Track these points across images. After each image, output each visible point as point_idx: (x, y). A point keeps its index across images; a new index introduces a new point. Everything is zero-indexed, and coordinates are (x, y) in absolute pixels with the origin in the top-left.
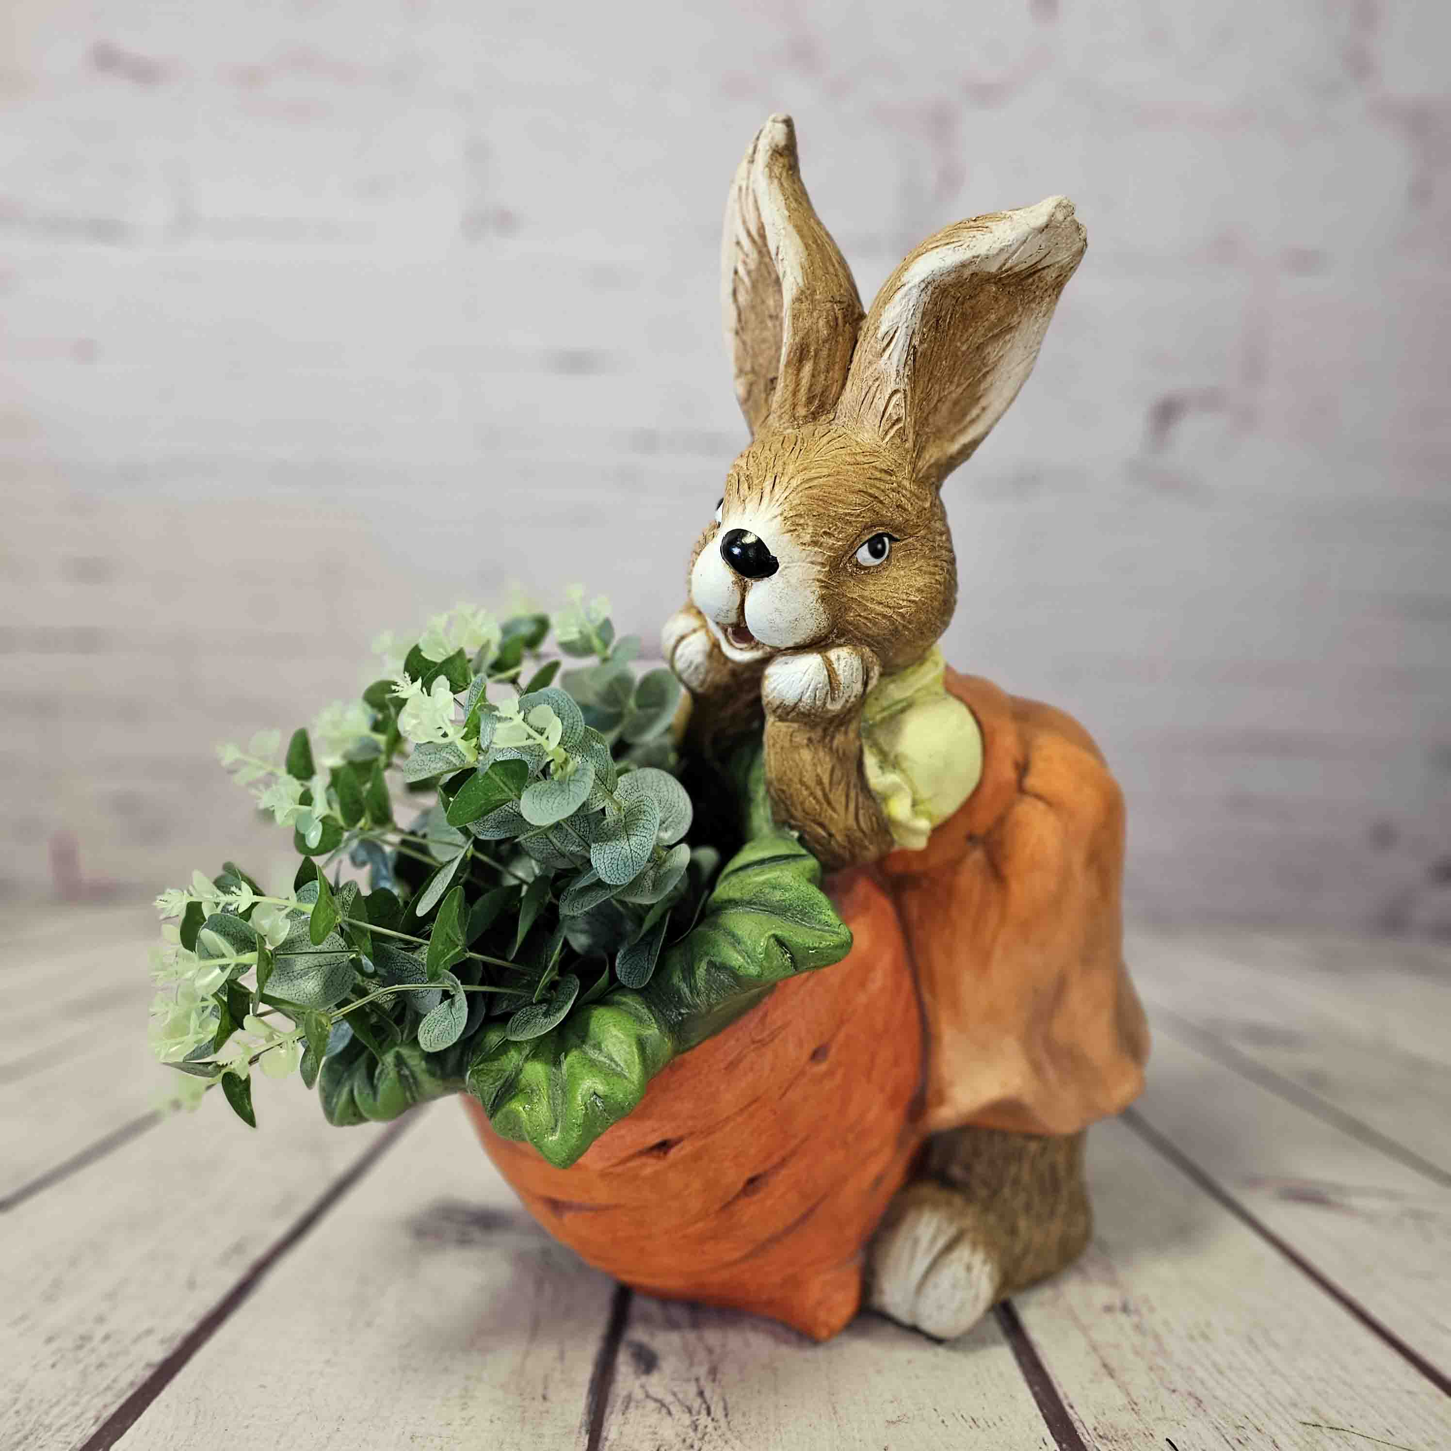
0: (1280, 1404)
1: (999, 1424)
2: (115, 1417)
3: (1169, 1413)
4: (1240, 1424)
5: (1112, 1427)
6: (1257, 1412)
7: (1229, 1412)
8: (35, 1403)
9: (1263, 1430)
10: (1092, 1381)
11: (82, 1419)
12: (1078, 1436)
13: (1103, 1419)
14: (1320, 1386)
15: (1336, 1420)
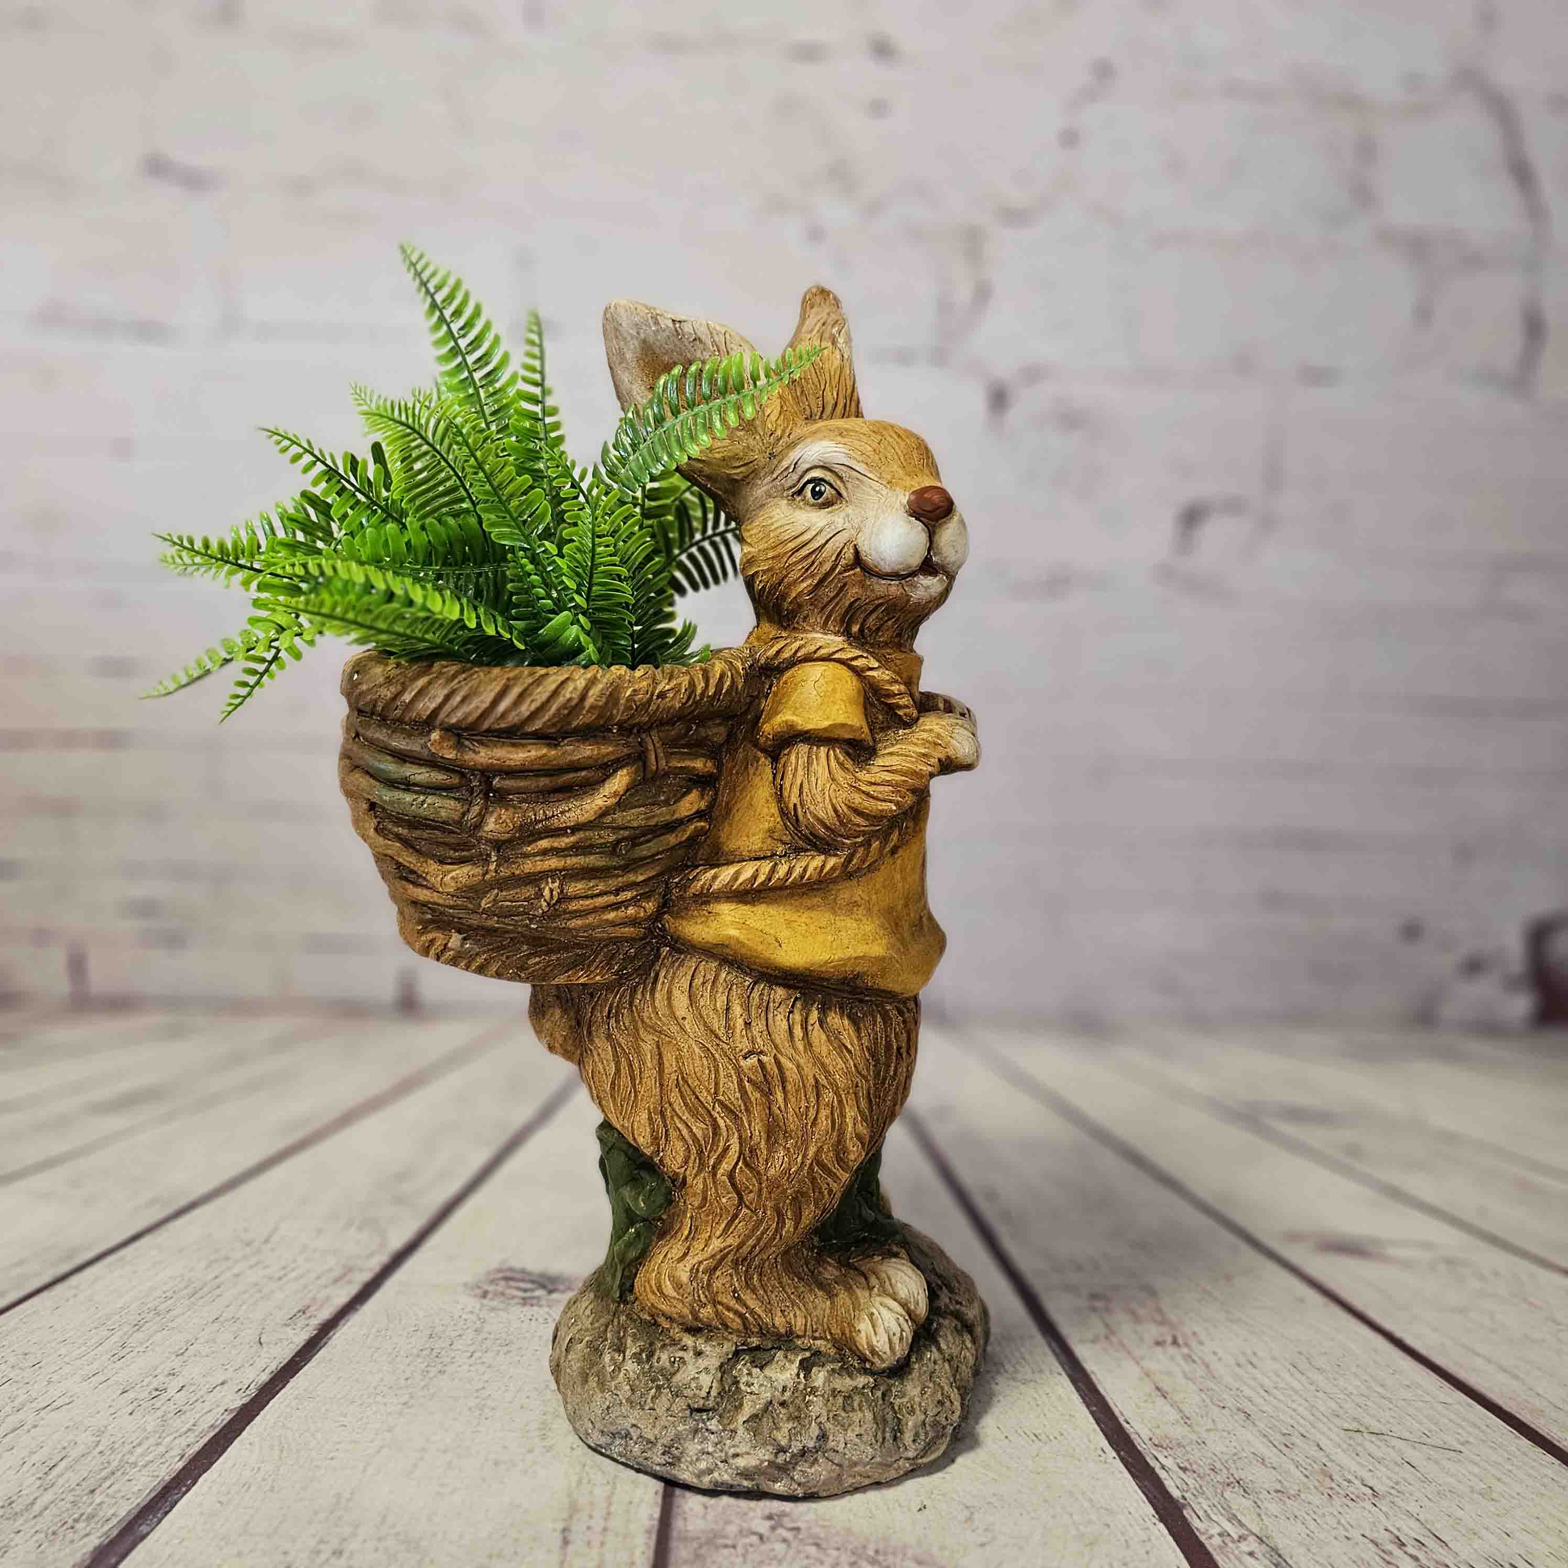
0: (1324, 1415)
2: (199, 1452)
3: (1219, 1425)
4: (1287, 1432)
5: (1167, 1438)
6: (1302, 1421)
7: (1276, 1423)
9: (1308, 1436)
10: (1146, 1402)
12: (1135, 1445)
13: (1158, 1431)
14: (1361, 1400)
15: (1376, 1426)
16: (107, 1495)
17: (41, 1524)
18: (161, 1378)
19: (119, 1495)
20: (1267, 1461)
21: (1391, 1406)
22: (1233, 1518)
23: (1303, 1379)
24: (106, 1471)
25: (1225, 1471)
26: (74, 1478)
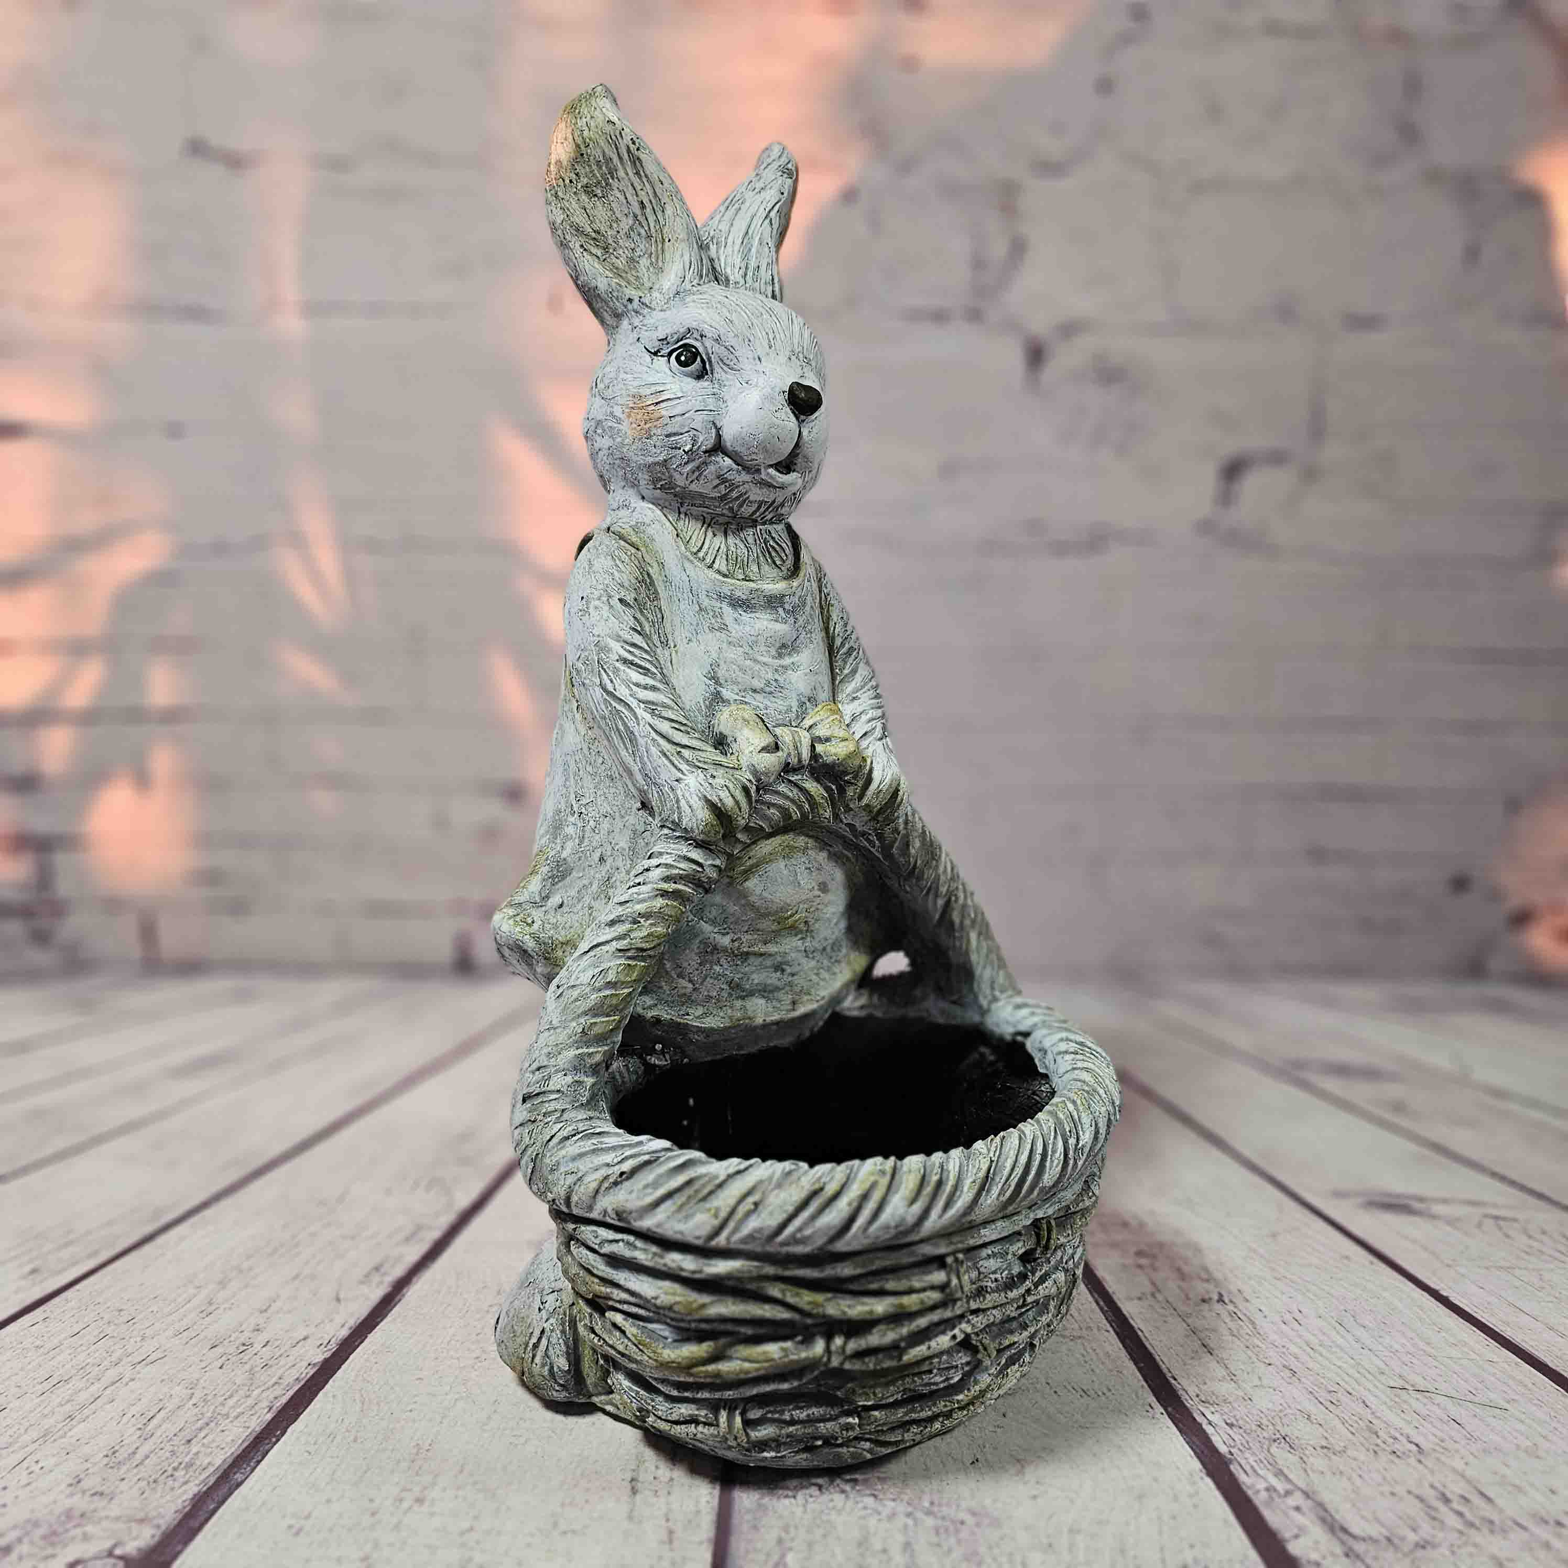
0: (1369, 1373)
1: (1108, 1394)
2: (286, 1404)
3: (1265, 1382)
4: (1333, 1389)
5: (1213, 1394)
6: (1347, 1378)
7: (1322, 1380)
8: (209, 1398)
9: (1354, 1393)
10: (1192, 1358)
11: (256, 1407)
12: (1182, 1402)
13: (1204, 1388)
14: (1406, 1359)
15: (1422, 1384)
16: (203, 1444)
17: (143, 1472)
18: (246, 1334)
19: (214, 1445)
20: (1312, 1416)
21: (1436, 1364)
22: (1279, 1473)
23: (1349, 1337)
24: (200, 1422)
25: (1271, 1427)
26: (170, 1428)
